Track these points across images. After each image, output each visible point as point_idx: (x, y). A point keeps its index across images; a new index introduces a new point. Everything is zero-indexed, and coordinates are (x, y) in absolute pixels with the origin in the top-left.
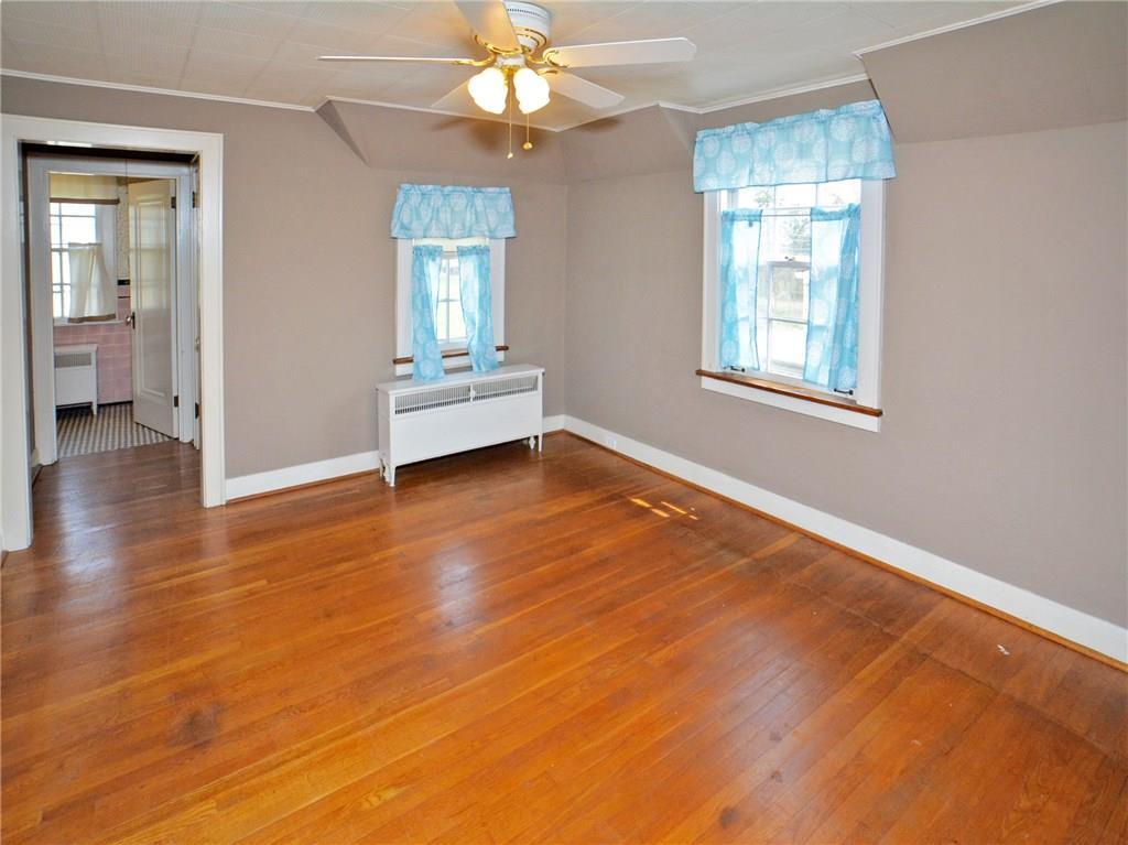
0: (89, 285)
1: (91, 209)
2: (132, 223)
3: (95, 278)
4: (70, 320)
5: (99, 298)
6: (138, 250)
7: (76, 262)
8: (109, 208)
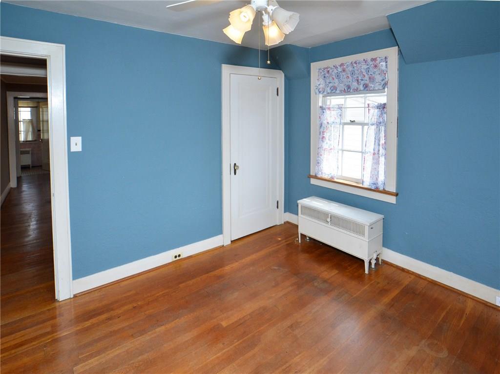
0: (28, 131)
1: (29, 109)
2: (41, 113)
3: (31, 129)
4: (23, 141)
5: (32, 135)
6: (43, 121)
7: (25, 125)
8: (35, 109)
